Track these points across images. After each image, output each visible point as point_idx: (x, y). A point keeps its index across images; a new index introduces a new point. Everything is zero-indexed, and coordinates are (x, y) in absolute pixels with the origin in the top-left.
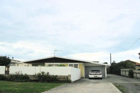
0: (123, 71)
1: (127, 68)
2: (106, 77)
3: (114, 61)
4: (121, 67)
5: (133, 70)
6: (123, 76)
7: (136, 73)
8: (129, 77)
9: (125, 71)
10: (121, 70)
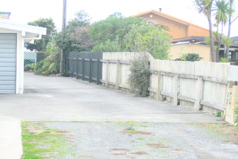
0: (109, 62)
1: (129, 50)
2: (20, 89)
3: (79, 15)
4: (108, 42)
5: (151, 58)
6: (110, 86)
7: (162, 74)
8: (133, 92)
9: (120, 63)
10: (106, 56)
